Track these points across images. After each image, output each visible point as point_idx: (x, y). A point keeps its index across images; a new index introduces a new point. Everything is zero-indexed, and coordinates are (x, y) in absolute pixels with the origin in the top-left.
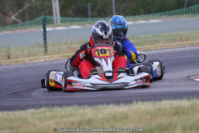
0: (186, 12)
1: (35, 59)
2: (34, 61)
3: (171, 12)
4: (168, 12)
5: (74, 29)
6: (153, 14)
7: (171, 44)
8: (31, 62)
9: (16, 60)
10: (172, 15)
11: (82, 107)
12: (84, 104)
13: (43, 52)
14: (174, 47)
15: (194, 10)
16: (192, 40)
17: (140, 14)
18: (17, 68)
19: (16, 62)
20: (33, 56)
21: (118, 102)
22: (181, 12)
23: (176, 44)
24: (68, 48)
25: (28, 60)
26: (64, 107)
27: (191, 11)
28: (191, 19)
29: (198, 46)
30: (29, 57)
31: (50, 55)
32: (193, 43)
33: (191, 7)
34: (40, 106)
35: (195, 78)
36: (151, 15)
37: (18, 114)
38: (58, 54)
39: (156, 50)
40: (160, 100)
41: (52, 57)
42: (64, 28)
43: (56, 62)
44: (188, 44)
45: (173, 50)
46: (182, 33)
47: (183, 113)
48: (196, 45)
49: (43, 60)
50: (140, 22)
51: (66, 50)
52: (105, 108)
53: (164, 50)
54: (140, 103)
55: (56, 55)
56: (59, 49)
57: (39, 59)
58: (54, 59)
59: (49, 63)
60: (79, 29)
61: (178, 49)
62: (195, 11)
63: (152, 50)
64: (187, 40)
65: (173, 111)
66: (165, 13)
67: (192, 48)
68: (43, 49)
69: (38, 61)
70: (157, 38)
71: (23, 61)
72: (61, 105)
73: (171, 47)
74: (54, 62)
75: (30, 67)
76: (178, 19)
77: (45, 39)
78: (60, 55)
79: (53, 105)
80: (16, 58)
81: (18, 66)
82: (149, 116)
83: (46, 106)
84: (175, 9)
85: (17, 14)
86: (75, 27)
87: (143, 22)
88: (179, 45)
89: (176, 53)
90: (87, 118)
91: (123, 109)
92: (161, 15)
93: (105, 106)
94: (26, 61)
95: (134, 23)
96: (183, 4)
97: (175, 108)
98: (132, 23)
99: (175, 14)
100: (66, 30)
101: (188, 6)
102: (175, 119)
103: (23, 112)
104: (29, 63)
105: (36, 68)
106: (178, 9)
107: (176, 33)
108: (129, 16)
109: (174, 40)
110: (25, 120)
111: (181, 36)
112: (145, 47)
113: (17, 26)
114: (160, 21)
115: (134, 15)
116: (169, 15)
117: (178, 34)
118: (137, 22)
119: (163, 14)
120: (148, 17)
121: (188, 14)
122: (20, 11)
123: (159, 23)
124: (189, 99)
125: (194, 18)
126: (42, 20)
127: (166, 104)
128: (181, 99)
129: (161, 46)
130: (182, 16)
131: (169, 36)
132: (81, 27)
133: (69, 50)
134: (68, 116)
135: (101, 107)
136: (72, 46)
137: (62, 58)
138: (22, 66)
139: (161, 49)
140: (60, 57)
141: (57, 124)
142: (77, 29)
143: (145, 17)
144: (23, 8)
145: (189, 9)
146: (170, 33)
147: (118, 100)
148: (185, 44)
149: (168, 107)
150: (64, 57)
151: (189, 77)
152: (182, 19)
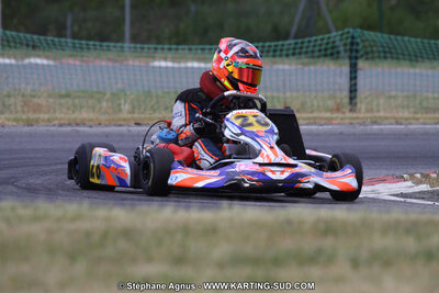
3: (267, 44)
5: (37, 65)
16: (312, 112)
24: (25, 104)
28: (306, 68)
29: (326, 124)
32: (315, 118)
38: (2, 113)
42: (7, 61)
46: (288, 95)
48: (323, 122)
50: (190, 64)
51: (19, 108)
56: (3, 104)
60: (49, 66)
62: (317, 48)
67: (314, 127)
76: (276, 67)
78: (7, 115)
86: (39, 61)
87: (196, 65)
95: (176, 65)
98: (170, 64)
100: (18, 66)
117: (278, 98)
118: (183, 65)
132: (51, 63)
136: (35, 100)
137: (14, 123)
140: (9, 120)
142: (43, 65)
145: (303, 43)
150: (15, 120)
152: (287, 67)
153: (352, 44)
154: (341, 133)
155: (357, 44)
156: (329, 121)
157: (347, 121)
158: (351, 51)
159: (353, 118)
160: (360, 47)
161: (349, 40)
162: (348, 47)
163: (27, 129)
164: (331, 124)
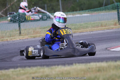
0: (104, 9)
1: (13, 39)
2: (13, 40)
4: (93, 9)
6: (84, 11)
7: (96, 28)
8: (11, 40)
9: (2, 39)
10: (95, 11)
11: (42, 67)
12: (44, 65)
13: (18, 34)
14: (97, 30)
15: (109, 8)
16: (108, 26)
17: (76, 11)
18: (3, 44)
19: (2, 40)
20: (12, 37)
21: (64, 64)
22: (102, 9)
23: (98, 28)
24: (34, 32)
25: (9, 39)
26: (32, 67)
27: (107, 8)
28: (107, 13)
29: (112, 29)
30: (10, 37)
31: (23, 36)
32: (109, 28)
33: (107, 6)
34: (17, 67)
35: (110, 49)
36: (83, 11)
37: (4, 72)
38: (28, 35)
39: (87, 32)
40: (90, 62)
41: (24, 37)
43: (26, 40)
44: (106, 28)
45: (97, 32)
46: (102, 22)
47: (104, 70)
49: (18, 39)
51: (32, 33)
52: (56, 68)
53: (91, 32)
54: (77, 64)
55: (26, 36)
56: (28, 32)
57: (16, 38)
58: (25, 38)
59: (22, 41)
61: (99, 32)
63: (84, 32)
64: (105, 26)
65: (97, 69)
66: (91, 10)
67: (108, 31)
68: (18, 32)
69: (16, 39)
70: (87, 25)
71: (6, 40)
72: (30, 66)
73: (95, 30)
74: (25, 40)
75: (11, 43)
76: (99, 14)
77: (19, 27)
78: (29, 36)
79: (25, 67)
80: (2, 38)
81: (3, 43)
82: (83, 72)
83: (21, 67)
84: (98, 8)
85: (2, 11)
87: (78, 15)
88: (100, 29)
89: (99, 34)
90: (45, 74)
91: (67, 68)
92: (89, 11)
93: (56, 66)
94: (8, 39)
96: (103, 4)
97: (99, 67)
98: (71, 16)
99: (97, 11)
101: (106, 5)
102: (98, 74)
103: (7, 71)
104: (10, 41)
105: (14, 44)
106: (100, 7)
107: (98, 22)
108: (70, 12)
109: (98, 26)
110: (8, 76)
111: (102, 24)
112: (80, 30)
113: (2, 19)
114: (88, 15)
115: (73, 11)
116: (94, 11)
118: (75, 16)
119: (90, 11)
120: (81, 12)
121: (105, 10)
122: (4, 10)
123: (88, 16)
124: (107, 62)
125: (109, 13)
126: (18, 15)
127: (93, 65)
128: (102, 61)
129: (89, 30)
130: (102, 12)
131: (94, 24)
133: (34, 33)
134: (34, 73)
135: (54, 67)
136: (36, 30)
137: (30, 38)
138: (6, 42)
139: (90, 32)
140: (29, 37)
141: (28, 78)
143: (79, 13)
144: (6, 7)
146: (95, 22)
147: (64, 63)
148: (104, 29)
149: (94, 67)
150: (31, 37)
151: (107, 48)
152: (102, 13)
153: (117, 7)
154: (115, 32)
155: (119, 7)
156: (112, 28)
157: (117, 28)
158: (117, 9)
159: (118, 27)
160: (119, 8)
161: (117, 6)
162: (116, 8)
163: (34, 39)
164: (113, 29)
